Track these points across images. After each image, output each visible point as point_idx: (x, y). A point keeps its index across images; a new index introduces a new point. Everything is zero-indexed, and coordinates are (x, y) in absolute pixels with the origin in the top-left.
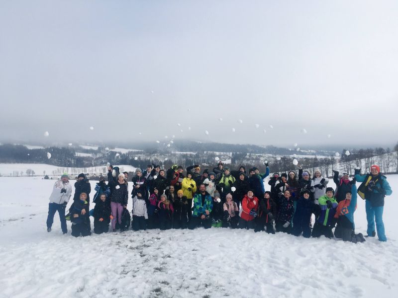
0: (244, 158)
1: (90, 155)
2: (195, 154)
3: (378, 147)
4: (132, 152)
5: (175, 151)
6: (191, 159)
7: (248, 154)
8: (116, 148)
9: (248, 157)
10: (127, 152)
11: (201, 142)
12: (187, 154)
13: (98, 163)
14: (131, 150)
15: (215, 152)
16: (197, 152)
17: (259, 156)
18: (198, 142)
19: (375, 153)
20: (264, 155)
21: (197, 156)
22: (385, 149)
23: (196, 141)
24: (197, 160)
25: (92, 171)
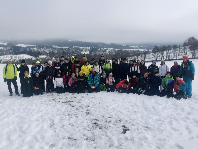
0: (97, 51)
1: (2, 48)
2: (67, 48)
3: (174, 44)
4: (29, 46)
5: (56, 46)
6: (66, 51)
7: (99, 48)
8: (18, 44)
9: (99, 50)
10: (26, 46)
11: (71, 41)
12: (63, 48)
13: (7, 53)
14: (28, 45)
15: (80, 47)
16: (69, 47)
17: (106, 49)
18: (70, 41)
19: (172, 48)
20: (108, 49)
21: (69, 49)
22: (178, 45)
23: (68, 40)
24: (69, 52)
25: (4, 58)
